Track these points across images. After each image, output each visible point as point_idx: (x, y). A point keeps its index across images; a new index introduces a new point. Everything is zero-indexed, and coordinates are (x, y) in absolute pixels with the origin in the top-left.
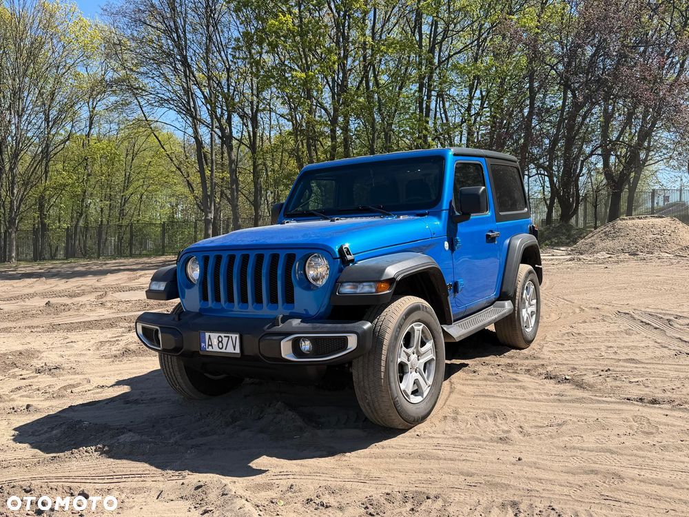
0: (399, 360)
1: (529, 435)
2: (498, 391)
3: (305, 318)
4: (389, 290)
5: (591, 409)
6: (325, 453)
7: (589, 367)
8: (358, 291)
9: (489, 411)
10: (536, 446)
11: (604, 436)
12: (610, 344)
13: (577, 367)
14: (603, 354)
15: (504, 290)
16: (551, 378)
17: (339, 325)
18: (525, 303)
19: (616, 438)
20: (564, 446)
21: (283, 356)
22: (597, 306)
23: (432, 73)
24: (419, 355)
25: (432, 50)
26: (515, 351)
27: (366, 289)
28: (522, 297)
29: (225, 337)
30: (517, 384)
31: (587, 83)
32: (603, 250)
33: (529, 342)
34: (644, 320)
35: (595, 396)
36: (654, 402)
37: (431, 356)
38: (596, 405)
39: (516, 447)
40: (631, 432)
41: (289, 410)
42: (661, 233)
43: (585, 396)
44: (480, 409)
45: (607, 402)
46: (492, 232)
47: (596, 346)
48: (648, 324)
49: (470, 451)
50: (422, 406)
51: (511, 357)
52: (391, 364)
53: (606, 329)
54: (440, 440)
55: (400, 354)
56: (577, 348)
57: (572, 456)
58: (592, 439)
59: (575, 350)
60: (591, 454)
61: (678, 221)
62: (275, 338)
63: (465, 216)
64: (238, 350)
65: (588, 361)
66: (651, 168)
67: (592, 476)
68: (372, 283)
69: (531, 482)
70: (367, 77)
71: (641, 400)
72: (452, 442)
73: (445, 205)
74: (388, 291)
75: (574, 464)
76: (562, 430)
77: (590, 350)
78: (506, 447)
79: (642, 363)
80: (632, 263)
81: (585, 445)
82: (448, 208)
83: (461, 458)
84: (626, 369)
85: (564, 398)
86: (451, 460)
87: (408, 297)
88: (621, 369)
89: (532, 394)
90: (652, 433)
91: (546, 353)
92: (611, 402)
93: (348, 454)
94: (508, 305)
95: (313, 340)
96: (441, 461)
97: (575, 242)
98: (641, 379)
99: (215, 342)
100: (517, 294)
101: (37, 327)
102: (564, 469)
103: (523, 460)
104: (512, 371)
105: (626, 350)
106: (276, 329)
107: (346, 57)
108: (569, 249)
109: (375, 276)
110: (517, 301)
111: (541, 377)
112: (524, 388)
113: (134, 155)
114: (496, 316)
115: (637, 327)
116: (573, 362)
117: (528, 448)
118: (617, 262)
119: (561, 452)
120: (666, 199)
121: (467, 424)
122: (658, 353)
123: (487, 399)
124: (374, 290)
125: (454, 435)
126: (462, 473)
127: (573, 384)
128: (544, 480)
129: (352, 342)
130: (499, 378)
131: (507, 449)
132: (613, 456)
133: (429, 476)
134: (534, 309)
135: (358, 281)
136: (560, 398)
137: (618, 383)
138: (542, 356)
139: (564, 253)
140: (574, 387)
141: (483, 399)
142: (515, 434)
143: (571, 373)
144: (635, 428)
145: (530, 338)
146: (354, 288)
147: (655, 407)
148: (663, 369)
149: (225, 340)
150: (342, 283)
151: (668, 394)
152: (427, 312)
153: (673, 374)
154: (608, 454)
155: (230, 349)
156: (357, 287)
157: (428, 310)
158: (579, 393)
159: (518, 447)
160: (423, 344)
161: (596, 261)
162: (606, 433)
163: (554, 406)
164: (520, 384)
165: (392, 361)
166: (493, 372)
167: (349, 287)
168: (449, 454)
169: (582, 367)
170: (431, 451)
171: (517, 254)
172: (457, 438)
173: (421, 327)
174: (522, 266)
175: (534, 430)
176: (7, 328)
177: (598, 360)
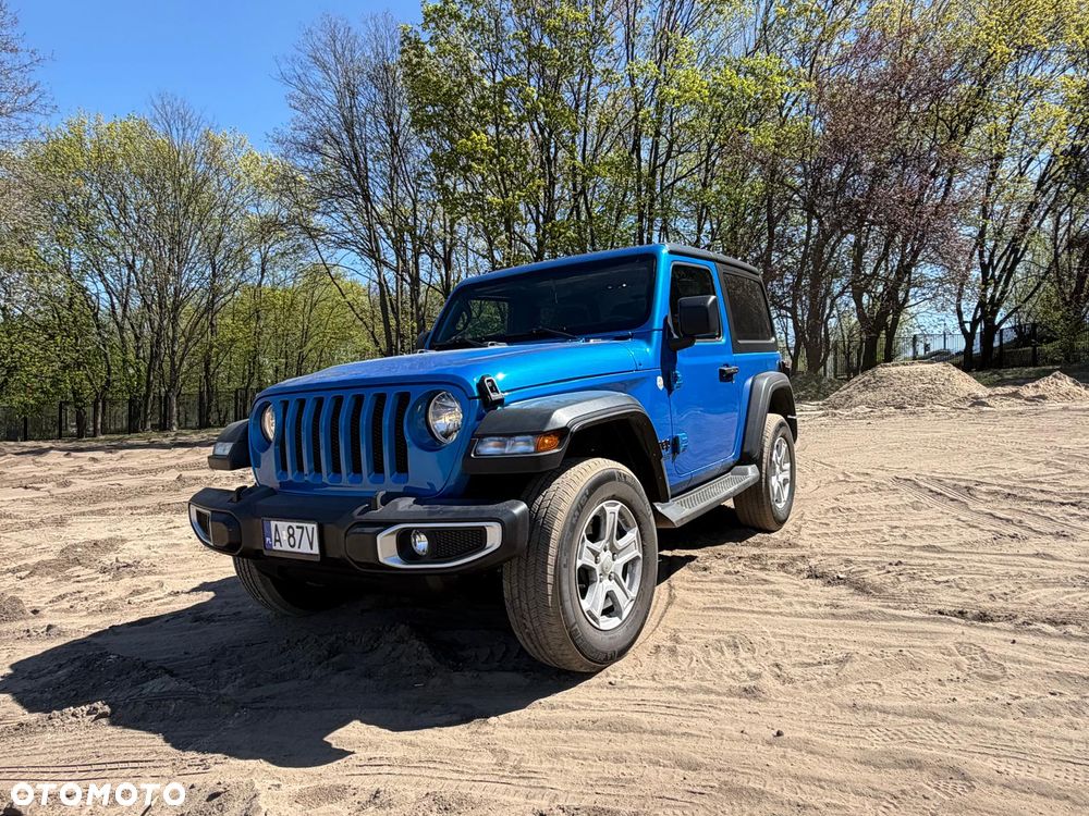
0: (579, 564)
1: (791, 681)
2: (740, 600)
3: (421, 497)
4: (558, 447)
5: (886, 630)
6: (455, 717)
7: (870, 559)
8: (507, 450)
9: (726, 637)
10: (803, 703)
11: (915, 682)
12: (894, 524)
13: (852, 558)
14: (887, 537)
15: (745, 450)
16: (817, 577)
17: (473, 508)
18: (775, 468)
19: (936, 686)
20: (851, 704)
21: (381, 560)
22: (865, 471)
23: (653, 200)
24: (615, 552)
25: (653, 173)
26: (762, 535)
27: (520, 446)
28: (771, 460)
29: (298, 527)
30: (766, 587)
31: (835, 208)
32: (861, 403)
33: (781, 523)
34: (934, 489)
35: (889, 607)
36: (983, 617)
37: (636, 552)
38: (892, 623)
39: (772, 706)
40: (960, 674)
41: (417, 637)
42: (932, 381)
43: (873, 609)
44: (713, 632)
45: (909, 618)
46: (728, 366)
47: (875, 525)
48: (941, 494)
49: (695, 714)
50: (620, 633)
51: (758, 545)
52: (565, 570)
53: (883, 502)
54: (647, 692)
55: (581, 553)
56: (849, 530)
57: (868, 726)
58: (897, 690)
59: (846, 532)
60: (901, 721)
61: (952, 367)
62: (368, 530)
63: (688, 340)
64: (316, 550)
65: (867, 550)
66: (910, 310)
67: (913, 772)
68: (529, 437)
69: (801, 786)
70: (578, 207)
71: (962, 614)
72: (665, 696)
73: (658, 323)
74: (557, 451)
75: (875, 743)
76: (844, 672)
77: (867, 532)
78: (754, 705)
79: (948, 552)
80: (901, 418)
81: (888, 704)
82: (662, 327)
83: (679, 731)
84: (926, 562)
85: (841, 611)
86: (663, 733)
87: (595, 460)
88: (918, 561)
89: (791, 604)
90: (996, 678)
91: (806, 539)
92: (916, 619)
93: (493, 720)
94: (752, 471)
95: (429, 533)
96: (645, 736)
97: (827, 396)
98: (952, 577)
99: (284, 536)
100: (765, 455)
101: (141, 508)
102: (859, 755)
103: (786, 735)
104: (759, 566)
105: (920, 532)
106: (373, 515)
107: (552, 184)
108: (820, 403)
109: (535, 425)
110: (764, 466)
111: (801, 576)
112: (778, 594)
113: (313, 306)
114: (736, 486)
115: (927, 500)
116: (846, 552)
117: (791, 708)
118: (882, 417)
119: (848, 716)
120: (927, 347)
121: (692, 659)
122: (967, 534)
123: (723, 614)
124: (532, 449)
125: (672, 683)
126: (679, 764)
127: (850, 587)
128: (825, 781)
129: (494, 536)
130: (741, 578)
131: (756, 709)
132: (941, 725)
133: (623, 768)
134: (787, 475)
135: (508, 435)
136: (834, 611)
137: (917, 584)
138: (800, 542)
139: (815, 408)
140: (852, 591)
141: (717, 614)
142: (769, 682)
143: (845, 569)
144: (965, 667)
145: (782, 517)
146: (500, 446)
147: (988, 627)
148: (981, 562)
149: (298, 532)
150: (482, 437)
151: (1000, 603)
152: (626, 482)
153: (998, 569)
154: (931, 722)
155: (305, 548)
156: (504, 445)
157: (628, 480)
158: (863, 603)
159: (775, 704)
160: (621, 533)
161: (855, 416)
162: (920, 677)
163: (827, 626)
164: (771, 587)
165: (565, 566)
166: (731, 569)
167: (492, 443)
168: (660, 722)
169: (860, 559)
170: (630, 715)
171: (763, 399)
172: (674, 688)
173: (617, 508)
174: (770, 416)
175: (799, 671)
176: (103, 510)
177: (882, 548)
